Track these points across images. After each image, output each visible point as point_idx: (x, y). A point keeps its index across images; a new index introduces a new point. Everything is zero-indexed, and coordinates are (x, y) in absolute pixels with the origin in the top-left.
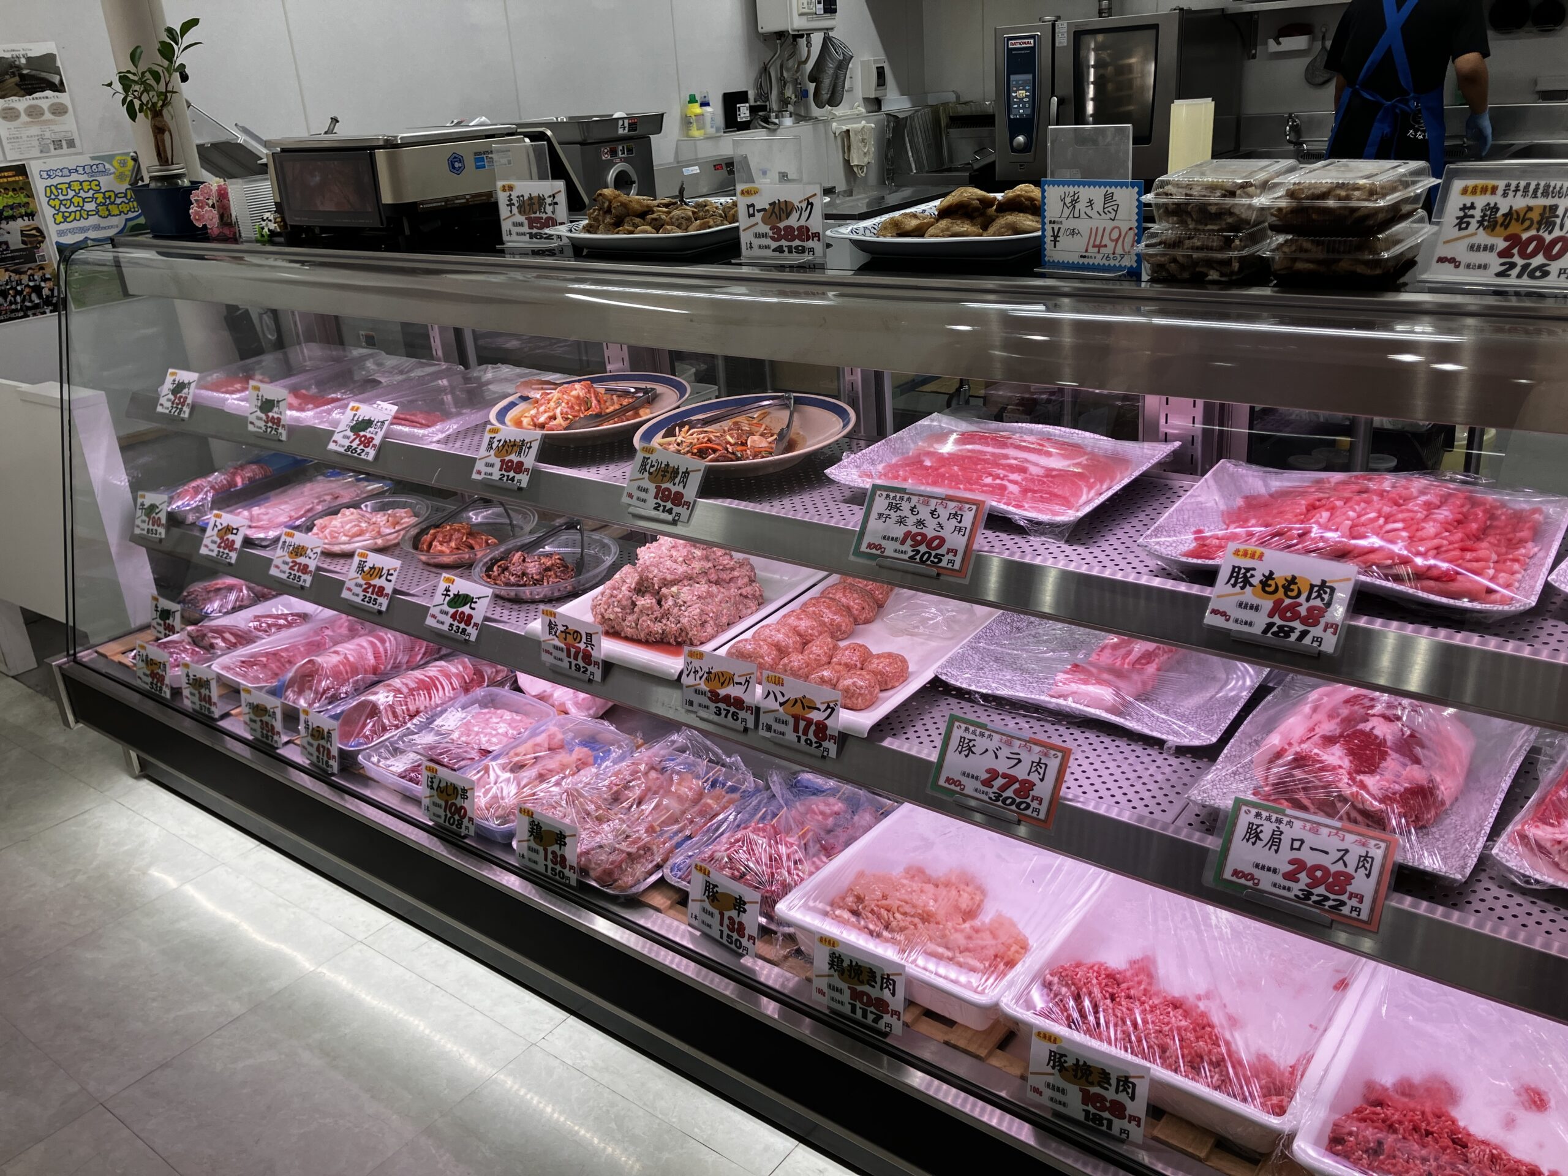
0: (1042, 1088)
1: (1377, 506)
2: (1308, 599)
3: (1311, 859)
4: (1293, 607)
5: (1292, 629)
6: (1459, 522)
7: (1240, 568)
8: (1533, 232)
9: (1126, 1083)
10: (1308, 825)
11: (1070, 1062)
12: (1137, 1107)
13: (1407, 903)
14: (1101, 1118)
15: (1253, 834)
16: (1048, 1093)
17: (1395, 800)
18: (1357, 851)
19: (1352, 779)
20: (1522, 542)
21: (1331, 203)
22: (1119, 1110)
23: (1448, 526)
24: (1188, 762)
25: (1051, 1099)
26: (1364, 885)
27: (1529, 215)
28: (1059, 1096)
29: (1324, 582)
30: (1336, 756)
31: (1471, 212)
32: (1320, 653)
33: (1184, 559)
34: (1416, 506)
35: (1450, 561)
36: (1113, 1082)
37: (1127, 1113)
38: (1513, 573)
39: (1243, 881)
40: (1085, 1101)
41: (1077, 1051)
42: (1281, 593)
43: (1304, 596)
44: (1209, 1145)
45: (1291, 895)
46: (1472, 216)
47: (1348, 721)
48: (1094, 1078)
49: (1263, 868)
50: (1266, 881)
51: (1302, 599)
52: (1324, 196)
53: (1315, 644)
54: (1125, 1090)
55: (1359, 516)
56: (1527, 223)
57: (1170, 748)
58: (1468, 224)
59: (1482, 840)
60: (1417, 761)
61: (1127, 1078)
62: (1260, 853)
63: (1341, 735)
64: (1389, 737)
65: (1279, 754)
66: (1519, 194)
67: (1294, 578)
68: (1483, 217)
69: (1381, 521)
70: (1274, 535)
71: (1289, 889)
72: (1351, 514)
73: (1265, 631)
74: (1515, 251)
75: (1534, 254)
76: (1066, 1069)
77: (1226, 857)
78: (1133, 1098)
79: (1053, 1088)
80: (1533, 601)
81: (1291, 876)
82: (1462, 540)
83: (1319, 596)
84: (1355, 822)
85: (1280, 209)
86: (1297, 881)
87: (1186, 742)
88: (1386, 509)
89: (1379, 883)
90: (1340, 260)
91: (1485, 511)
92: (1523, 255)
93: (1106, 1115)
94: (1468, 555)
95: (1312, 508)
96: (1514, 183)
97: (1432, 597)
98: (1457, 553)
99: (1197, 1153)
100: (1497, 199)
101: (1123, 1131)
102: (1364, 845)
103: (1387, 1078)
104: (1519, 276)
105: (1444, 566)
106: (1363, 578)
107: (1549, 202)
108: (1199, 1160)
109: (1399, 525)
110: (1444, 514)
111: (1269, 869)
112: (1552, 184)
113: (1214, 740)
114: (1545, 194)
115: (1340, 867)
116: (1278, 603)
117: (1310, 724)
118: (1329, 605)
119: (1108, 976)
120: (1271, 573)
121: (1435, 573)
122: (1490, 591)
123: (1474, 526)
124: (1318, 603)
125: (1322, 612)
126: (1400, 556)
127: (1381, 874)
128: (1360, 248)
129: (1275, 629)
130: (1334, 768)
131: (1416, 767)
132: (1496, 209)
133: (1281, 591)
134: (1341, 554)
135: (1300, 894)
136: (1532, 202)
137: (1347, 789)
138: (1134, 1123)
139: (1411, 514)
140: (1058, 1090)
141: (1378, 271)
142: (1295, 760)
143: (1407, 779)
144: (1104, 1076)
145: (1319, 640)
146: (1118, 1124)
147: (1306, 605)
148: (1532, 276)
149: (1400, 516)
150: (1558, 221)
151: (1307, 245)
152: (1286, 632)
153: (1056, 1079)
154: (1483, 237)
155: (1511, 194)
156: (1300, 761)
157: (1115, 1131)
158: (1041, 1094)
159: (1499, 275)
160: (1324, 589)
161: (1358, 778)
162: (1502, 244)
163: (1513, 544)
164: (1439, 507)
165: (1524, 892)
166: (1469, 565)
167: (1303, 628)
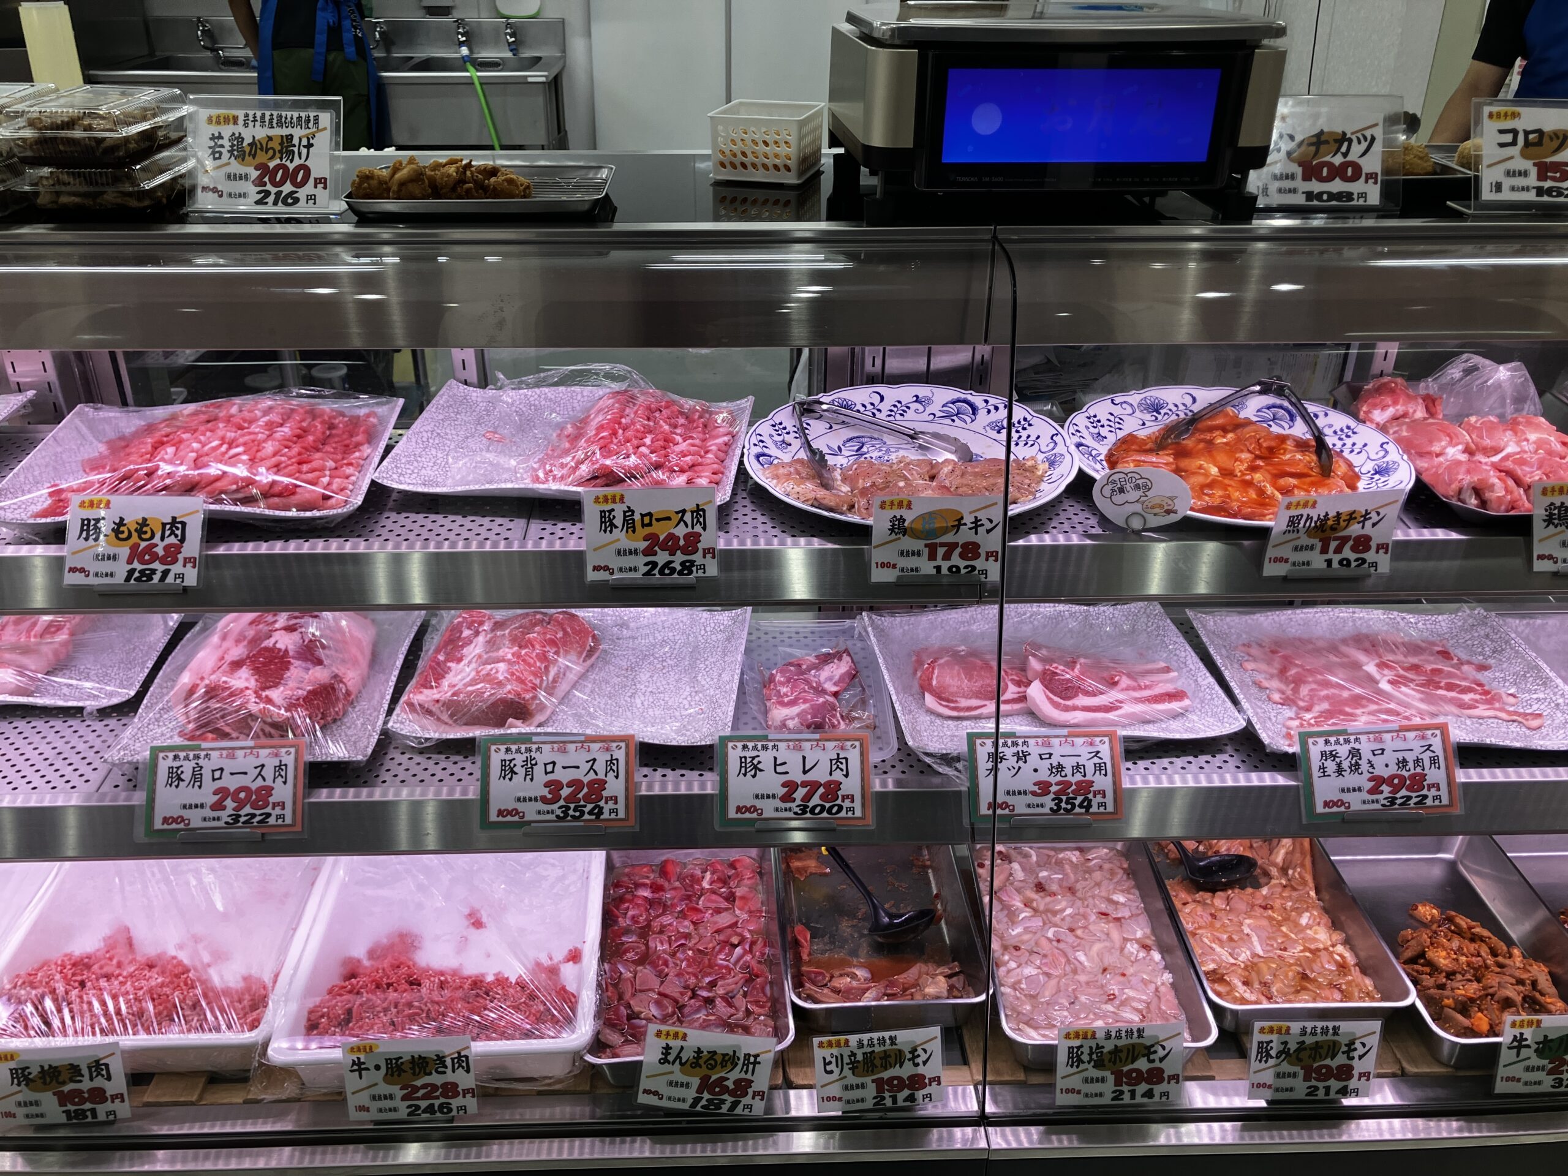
0: (14, 1109)
1: (220, 433)
2: (162, 539)
3: (231, 783)
4: (150, 549)
5: (154, 571)
6: (299, 437)
7: (89, 520)
8: (278, 161)
9: (98, 1067)
10: (225, 753)
11: (35, 1071)
12: (118, 1084)
13: (323, 795)
14: (84, 1111)
15: (175, 777)
16: (21, 1112)
17: (299, 705)
18: (271, 763)
19: (259, 696)
20: (358, 446)
21: (78, 134)
22: (98, 1095)
23: (287, 443)
24: (112, 722)
25: (27, 1116)
26: (283, 792)
27: (270, 145)
28: (34, 1110)
29: (174, 518)
30: (244, 679)
31: (220, 142)
32: (185, 589)
33: (31, 521)
34: (258, 429)
35: (289, 476)
36: (85, 1071)
37: (108, 1094)
38: (347, 477)
39: (174, 826)
40: (62, 1104)
41: (36, 1057)
42: (135, 538)
43: (158, 535)
44: (201, 1085)
45: (221, 824)
46: (222, 146)
47: (255, 641)
48: (64, 1076)
49: (190, 807)
50: (196, 819)
51: (157, 539)
52: (70, 124)
53: (178, 581)
54: (99, 1074)
55: (204, 445)
56: (271, 152)
57: (91, 713)
58: (221, 153)
59: (382, 717)
60: (319, 662)
61: (97, 1062)
62: (187, 794)
63: (248, 657)
64: (291, 647)
65: (192, 691)
66: (258, 124)
67: (145, 520)
68: (232, 146)
69: (224, 448)
70: (122, 480)
71: (218, 819)
72: (195, 445)
73: (128, 579)
74: (266, 179)
75: (282, 183)
76: (32, 1081)
77: (153, 808)
78: (109, 1078)
79: (25, 1104)
80: (358, 500)
81: (218, 806)
82: (300, 454)
83: (172, 533)
84: (271, 736)
85: (24, 140)
86: (224, 808)
87: (105, 702)
88: (230, 435)
89: (295, 786)
90: (104, 193)
91: (323, 422)
92: (275, 184)
93: (88, 1106)
94: (305, 467)
95: (158, 445)
96: (251, 113)
97: (278, 513)
98: (295, 467)
99: (189, 1099)
100: (239, 129)
101: (108, 1113)
102: (277, 755)
103: (359, 951)
104: (275, 203)
105: (286, 480)
106: (213, 507)
107: (285, 131)
108: (192, 1104)
109: (240, 449)
110: (286, 431)
111: (196, 806)
112: (284, 114)
113: (132, 693)
114: (280, 124)
115: (260, 782)
116: (134, 548)
117: (219, 653)
118: (183, 540)
119: (74, 965)
120: (122, 519)
121: (277, 489)
122: (326, 498)
123: (311, 438)
124: (172, 540)
125: (178, 548)
126: (243, 479)
127: (296, 777)
128: (116, 180)
129: (136, 574)
130: (242, 691)
131: (318, 668)
132: (240, 139)
133: (135, 535)
134: (189, 488)
135: (229, 820)
136: (272, 132)
137: (254, 707)
138: (117, 1101)
139: (252, 437)
140: (31, 1104)
141: (147, 203)
142: (206, 692)
143: (309, 682)
144: (74, 1071)
145: (181, 576)
146: (102, 1110)
147: (162, 545)
148: (285, 203)
149: (241, 440)
150: (296, 149)
151: (65, 178)
152: (147, 575)
153: (26, 1094)
154: (236, 167)
155: (251, 124)
156: (212, 692)
157: (101, 1117)
158: (14, 1116)
159: (258, 203)
160: (176, 525)
161: (264, 694)
162: (254, 174)
163: (348, 449)
164: (282, 425)
165: (421, 752)
166: (304, 477)
167: (163, 568)
